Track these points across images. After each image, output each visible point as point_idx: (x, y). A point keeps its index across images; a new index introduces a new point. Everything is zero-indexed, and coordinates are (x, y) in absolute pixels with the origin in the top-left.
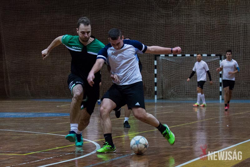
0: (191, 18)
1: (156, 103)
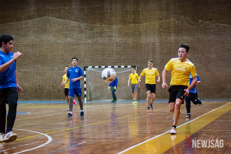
0: (112, 39)
1: (86, 104)
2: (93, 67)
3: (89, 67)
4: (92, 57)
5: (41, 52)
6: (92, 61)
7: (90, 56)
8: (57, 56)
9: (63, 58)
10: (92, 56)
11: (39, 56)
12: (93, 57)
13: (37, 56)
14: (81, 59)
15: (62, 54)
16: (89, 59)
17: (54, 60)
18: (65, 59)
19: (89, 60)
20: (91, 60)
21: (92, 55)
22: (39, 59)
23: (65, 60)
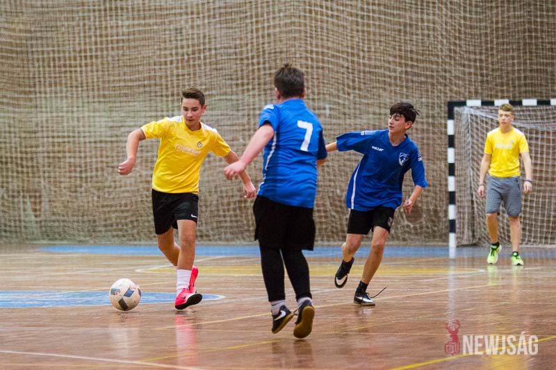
2: (484, 103)
3: (469, 103)
4: (481, 61)
5: (263, 37)
6: (482, 75)
7: (472, 56)
8: (333, 56)
9: (359, 64)
10: (483, 57)
11: (253, 58)
12: (486, 60)
13: (247, 58)
14: (434, 67)
15: (352, 48)
16: (470, 67)
17: (320, 71)
18: (367, 69)
19: (470, 74)
20: (476, 74)
21: (481, 54)
22: (253, 71)
23: (364, 72)
